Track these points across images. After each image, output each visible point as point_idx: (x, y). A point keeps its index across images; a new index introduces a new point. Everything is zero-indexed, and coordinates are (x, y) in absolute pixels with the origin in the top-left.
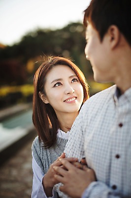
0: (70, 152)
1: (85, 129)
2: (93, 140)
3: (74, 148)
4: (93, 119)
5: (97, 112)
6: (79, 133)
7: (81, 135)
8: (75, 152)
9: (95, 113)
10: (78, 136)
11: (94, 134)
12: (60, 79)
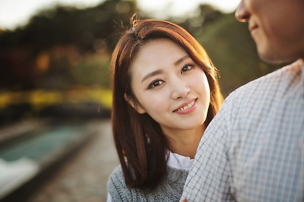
0: (199, 195)
1: (235, 148)
2: (259, 169)
3: (207, 187)
4: (253, 129)
5: (261, 115)
6: (219, 157)
7: (224, 160)
8: (210, 195)
9: (257, 117)
10: (217, 163)
11: (261, 157)
12: (158, 72)
